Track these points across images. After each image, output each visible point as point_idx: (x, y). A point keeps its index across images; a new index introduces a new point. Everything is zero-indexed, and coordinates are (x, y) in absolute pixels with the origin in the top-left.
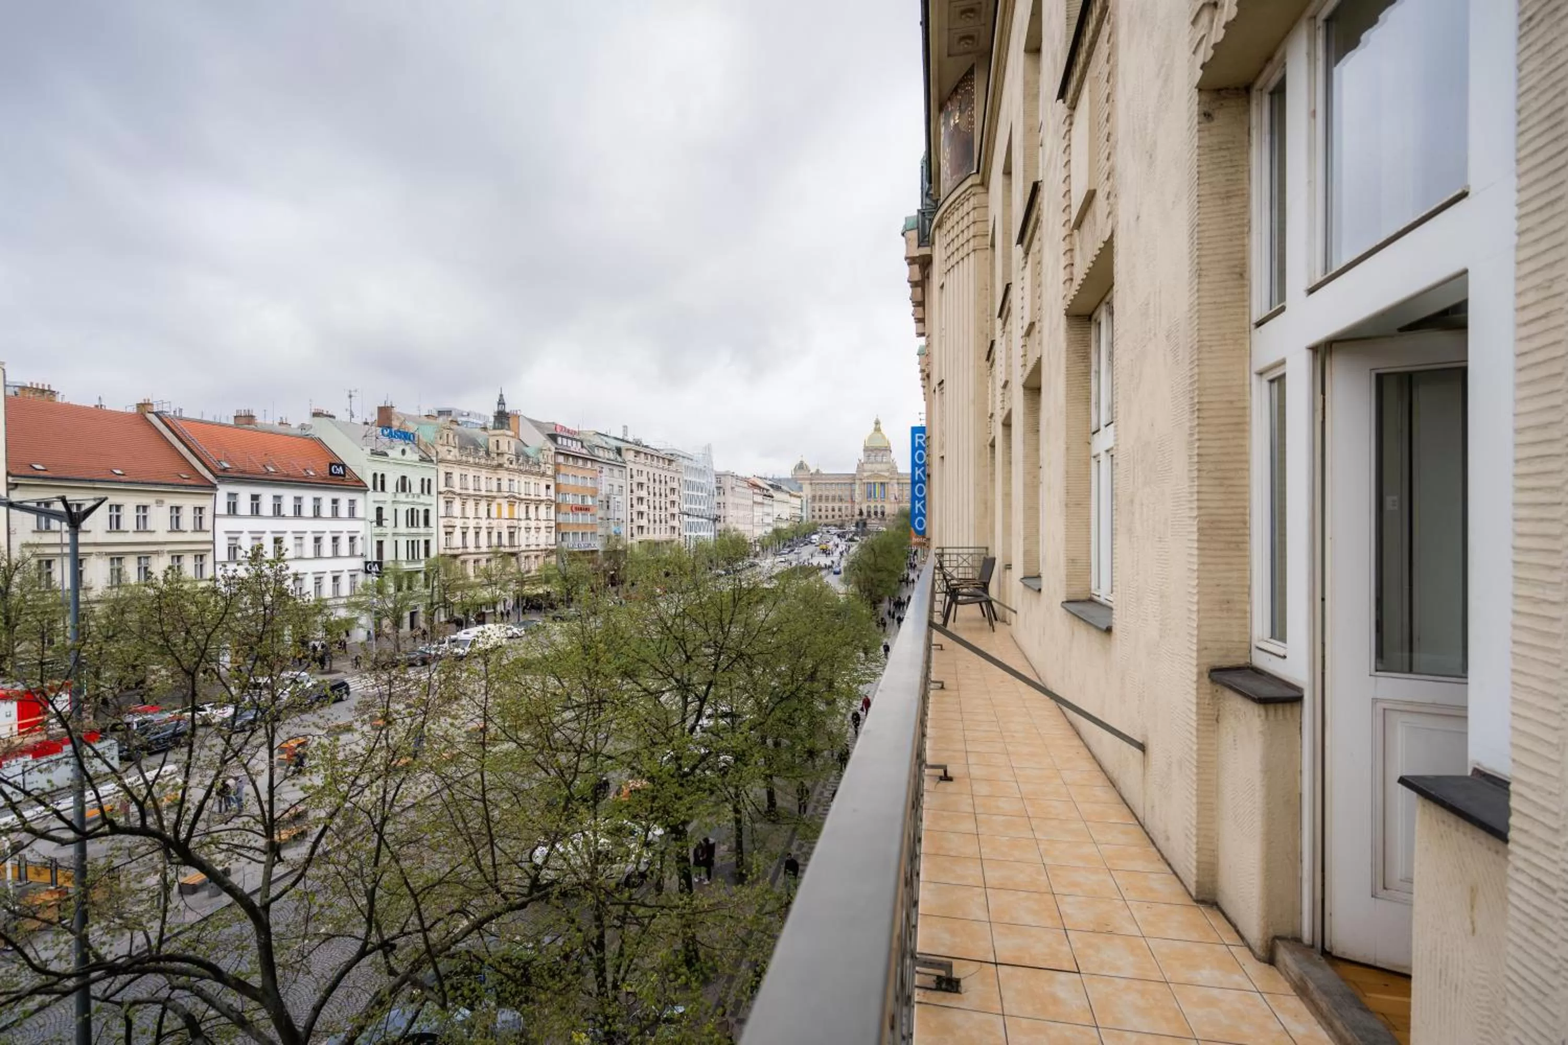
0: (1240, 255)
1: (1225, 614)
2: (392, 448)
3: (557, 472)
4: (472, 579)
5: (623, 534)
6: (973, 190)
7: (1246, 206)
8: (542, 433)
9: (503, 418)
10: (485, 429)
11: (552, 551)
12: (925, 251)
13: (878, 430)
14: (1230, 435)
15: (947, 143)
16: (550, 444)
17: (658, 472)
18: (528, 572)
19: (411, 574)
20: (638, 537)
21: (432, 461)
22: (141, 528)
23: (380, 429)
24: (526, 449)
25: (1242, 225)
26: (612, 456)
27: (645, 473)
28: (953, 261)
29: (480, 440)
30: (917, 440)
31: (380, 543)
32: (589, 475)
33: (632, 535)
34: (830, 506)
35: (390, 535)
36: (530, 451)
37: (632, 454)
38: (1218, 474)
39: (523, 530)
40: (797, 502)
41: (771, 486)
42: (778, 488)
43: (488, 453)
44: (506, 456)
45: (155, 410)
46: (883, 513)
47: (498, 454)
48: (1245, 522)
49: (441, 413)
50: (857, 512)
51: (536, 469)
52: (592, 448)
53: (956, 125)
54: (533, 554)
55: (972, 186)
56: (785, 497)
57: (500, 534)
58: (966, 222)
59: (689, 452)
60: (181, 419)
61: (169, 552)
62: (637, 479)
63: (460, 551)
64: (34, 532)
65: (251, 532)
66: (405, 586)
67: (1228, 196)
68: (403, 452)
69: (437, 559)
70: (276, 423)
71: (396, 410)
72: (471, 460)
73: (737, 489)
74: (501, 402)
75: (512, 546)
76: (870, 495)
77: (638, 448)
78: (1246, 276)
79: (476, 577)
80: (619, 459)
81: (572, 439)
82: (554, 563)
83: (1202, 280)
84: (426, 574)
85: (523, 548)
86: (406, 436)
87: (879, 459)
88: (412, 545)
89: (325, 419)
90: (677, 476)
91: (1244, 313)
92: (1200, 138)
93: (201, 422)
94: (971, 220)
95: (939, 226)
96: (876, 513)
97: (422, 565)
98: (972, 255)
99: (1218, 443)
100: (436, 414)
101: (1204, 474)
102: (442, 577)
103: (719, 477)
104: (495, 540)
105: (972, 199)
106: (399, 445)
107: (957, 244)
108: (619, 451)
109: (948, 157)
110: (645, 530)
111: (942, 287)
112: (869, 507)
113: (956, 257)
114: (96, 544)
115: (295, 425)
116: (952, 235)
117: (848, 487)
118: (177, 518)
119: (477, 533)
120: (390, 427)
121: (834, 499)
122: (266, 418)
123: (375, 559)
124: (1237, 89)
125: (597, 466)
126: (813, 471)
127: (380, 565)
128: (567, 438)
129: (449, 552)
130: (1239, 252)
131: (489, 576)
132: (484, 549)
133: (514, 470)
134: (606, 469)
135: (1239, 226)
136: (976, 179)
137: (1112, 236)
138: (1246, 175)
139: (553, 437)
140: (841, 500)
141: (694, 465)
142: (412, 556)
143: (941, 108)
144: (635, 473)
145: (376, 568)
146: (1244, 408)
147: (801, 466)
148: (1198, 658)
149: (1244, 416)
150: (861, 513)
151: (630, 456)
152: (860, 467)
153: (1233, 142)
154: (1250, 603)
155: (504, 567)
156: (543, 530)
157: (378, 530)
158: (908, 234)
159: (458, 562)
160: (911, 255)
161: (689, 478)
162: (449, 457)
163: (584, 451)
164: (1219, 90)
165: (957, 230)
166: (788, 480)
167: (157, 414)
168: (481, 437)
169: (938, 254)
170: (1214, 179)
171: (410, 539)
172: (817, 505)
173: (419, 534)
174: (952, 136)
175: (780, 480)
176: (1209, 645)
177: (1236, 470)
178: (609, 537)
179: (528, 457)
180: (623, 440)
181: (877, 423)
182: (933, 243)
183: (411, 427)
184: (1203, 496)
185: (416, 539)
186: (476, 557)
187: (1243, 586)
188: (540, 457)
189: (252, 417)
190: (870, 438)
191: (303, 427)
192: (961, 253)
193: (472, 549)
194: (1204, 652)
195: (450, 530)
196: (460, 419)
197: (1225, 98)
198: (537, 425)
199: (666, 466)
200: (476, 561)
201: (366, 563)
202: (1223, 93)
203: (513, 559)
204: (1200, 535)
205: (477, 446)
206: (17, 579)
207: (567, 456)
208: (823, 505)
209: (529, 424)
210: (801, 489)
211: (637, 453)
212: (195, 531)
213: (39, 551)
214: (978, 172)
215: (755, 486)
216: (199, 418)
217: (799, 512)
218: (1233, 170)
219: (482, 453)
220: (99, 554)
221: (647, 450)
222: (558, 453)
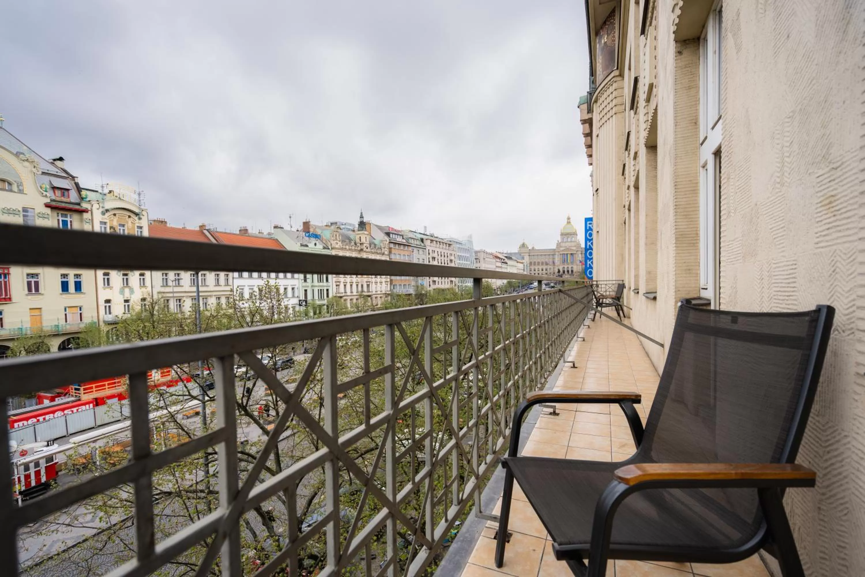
0: (694, 115)
1: (688, 275)
2: (310, 243)
3: (390, 252)
4: (350, 308)
5: (425, 285)
6: (615, 79)
7: (698, 92)
8: (382, 232)
9: (362, 225)
10: (354, 231)
11: (389, 294)
12: (590, 116)
13: (569, 223)
14: (690, 196)
15: (600, 53)
16: (387, 238)
17: (443, 251)
18: (377, 305)
19: (320, 306)
20: (433, 287)
21: (329, 249)
22: (203, 285)
23: (304, 233)
24: (374, 240)
25: (697, 101)
26: (419, 243)
27: (436, 252)
28: (603, 121)
29: (352, 237)
30: (588, 225)
31: (306, 291)
32: (407, 253)
33: (430, 286)
34: (540, 268)
35: (310, 287)
36: (376, 242)
37: (429, 241)
38: (685, 213)
39: (374, 283)
40: (521, 266)
41: (506, 257)
42: (510, 258)
43: (355, 244)
44: (365, 245)
45: (207, 228)
46: (572, 271)
47: (361, 244)
48: (697, 234)
49: (332, 224)
50: (557, 271)
51: (379, 251)
52: (407, 239)
53: (605, 43)
54: (379, 296)
55: (614, 77)
56: (514, 263)
57: (362, 286)
58: (611, 98)
59: (460, 239)
60: (217, 232)
61: (215, 295)
62: (432, 255)
63: (343, 294)
64: (161, 286)
65: (248, 286)
66: (318, 312)
67: (690, 88)
68: (315, 244)
69: (332, 298)
70: (257, 233)
71: (311, 223)
72: (347, 247)
73: (486, 259)
74: (362, 217)
75: (368, 291)
76: (564, 261)
77: (432, 238)
78: (698, 123)
79: (352, 307)
80: (422, 244)
81: (398, 235)
82: (389, 300)
83: (677, 127)
84: (327, 306)
85: (374, 293)
86: (316, 236)
87: (569, 240)
88: (321, 291)
89: (279, 229)
90: (453, 253)
91: (697, 141)
92: (676, 63)
93: (225, 233)
94: (614, 96)
95: (596, 101)
96: (568, 271)
97: (325, 302)
98: (614, 116)
99: (684, 200)
100: (330, 225)
101: (678, 214)
102: (335, 308)
103: (476, 252)
104: (360, 289)
105: (614, 84)
106: (313, 240)
107: (605, 111)
108: (422, 240)
109: (601, 61)
110: (437, 283)
111: (598, 136)
112: (564, 268)
113: (605, 118)
114: (185, 292)
115: (265, 233)
116: (603, 106)
117: (551, 256)
118: (218, 279)
119: (351, 285)
120: (309, 232)
121: (542, 264)
122: (253, 231)
123: (304, 299)
124: (694, 39)
125: (410, 249)
126: (530, 248)
127: (306, 302)
128: (395, 234)
129: (338, 295)
130: (694, 113)
131: (358, 307)
132: (355, 293)
133: (369, 252)
134: (415, 250)
135: (695, 101)
136: (616, 73)
137: (657, 106)
138: (698, 77)
139: (388, 234)
140: (547, 264)
141: (463, 247)
142: (321, 297)
143: (597, 34)
144: (430, 252)
145: (304, 303)
146: (697, 183)
147: (523, 245)
148: (676, 294)
149: (697, 186)
150: (559, 271)
151: (428, 243)
152: (559, 245)
153: (692, 64)
154: (699, 269)
155: (365, 303)
156: (384, 283)
157: (304, 284)
158: (581, 106)
159: (342, 300)
160: (583, 119)
161: (460, 254)
162: (337, 246)
163: (404, 241)
164: (685, 41)
165: (606, 103)
166: (515, 254)
167: (207, 230)
168: (352, 235)
169: (596, 117)
170: (682, 81)
171: (320, 288)
172: (533, 267)
173: (323, 286)
174: (602, 49)
175: (511, 254)
176: (681, 289)
177: (693, 211)
178: (418, 287)
179: (375, 245)
180: (424, 234)
181: (569, 219)
182: (593, 112)
183: (319, 232)
184: (677, 224)
185: (322, 288)
186: (351, 297)
187: (697, 262)
188: (382, 245)
189: (247, 230)
190: (564, 227)
191: (269, 234)
192: (608, 116)
193: (349, 293)
194: (679, 292)
195: (338, 284)
196: (342, 227)
197: (688, 44)
198: (380, 228)
199: (447, 248)
200: (351, 300)
201: (300, 301)
202: (687, 42)
203: (369, 298)
204: (676, 241)
205: (350, 240)
206: (156, 308)
207: (395, 244)
208: (536, 268)
209: (375, 227)
210: (523, 258)
211: (432, 241)
212: (225, 285)
213: (165, 295)
214: (617, 68)
215: (497, 257)
216: (224, 231)
217: (523, 271)
218: (692, 76)
219: (353, 243)
220: (187, 297)
221: (437, 240)
222: (390, 242)
